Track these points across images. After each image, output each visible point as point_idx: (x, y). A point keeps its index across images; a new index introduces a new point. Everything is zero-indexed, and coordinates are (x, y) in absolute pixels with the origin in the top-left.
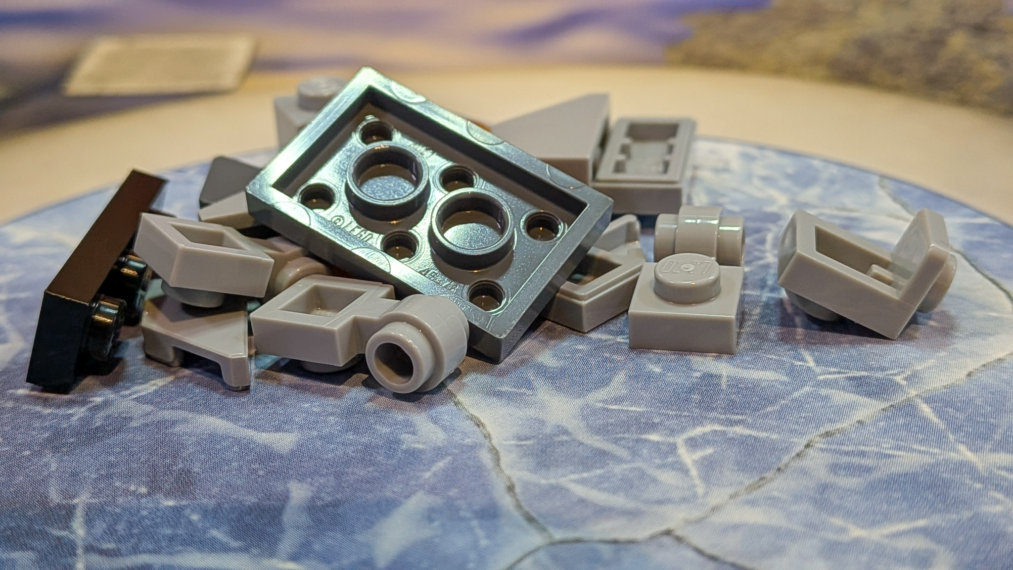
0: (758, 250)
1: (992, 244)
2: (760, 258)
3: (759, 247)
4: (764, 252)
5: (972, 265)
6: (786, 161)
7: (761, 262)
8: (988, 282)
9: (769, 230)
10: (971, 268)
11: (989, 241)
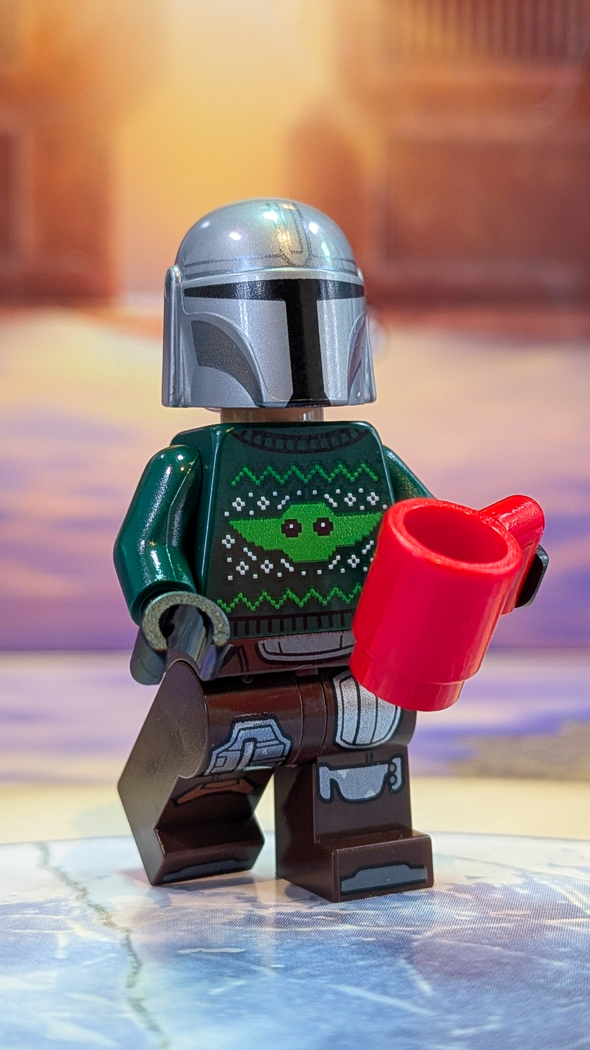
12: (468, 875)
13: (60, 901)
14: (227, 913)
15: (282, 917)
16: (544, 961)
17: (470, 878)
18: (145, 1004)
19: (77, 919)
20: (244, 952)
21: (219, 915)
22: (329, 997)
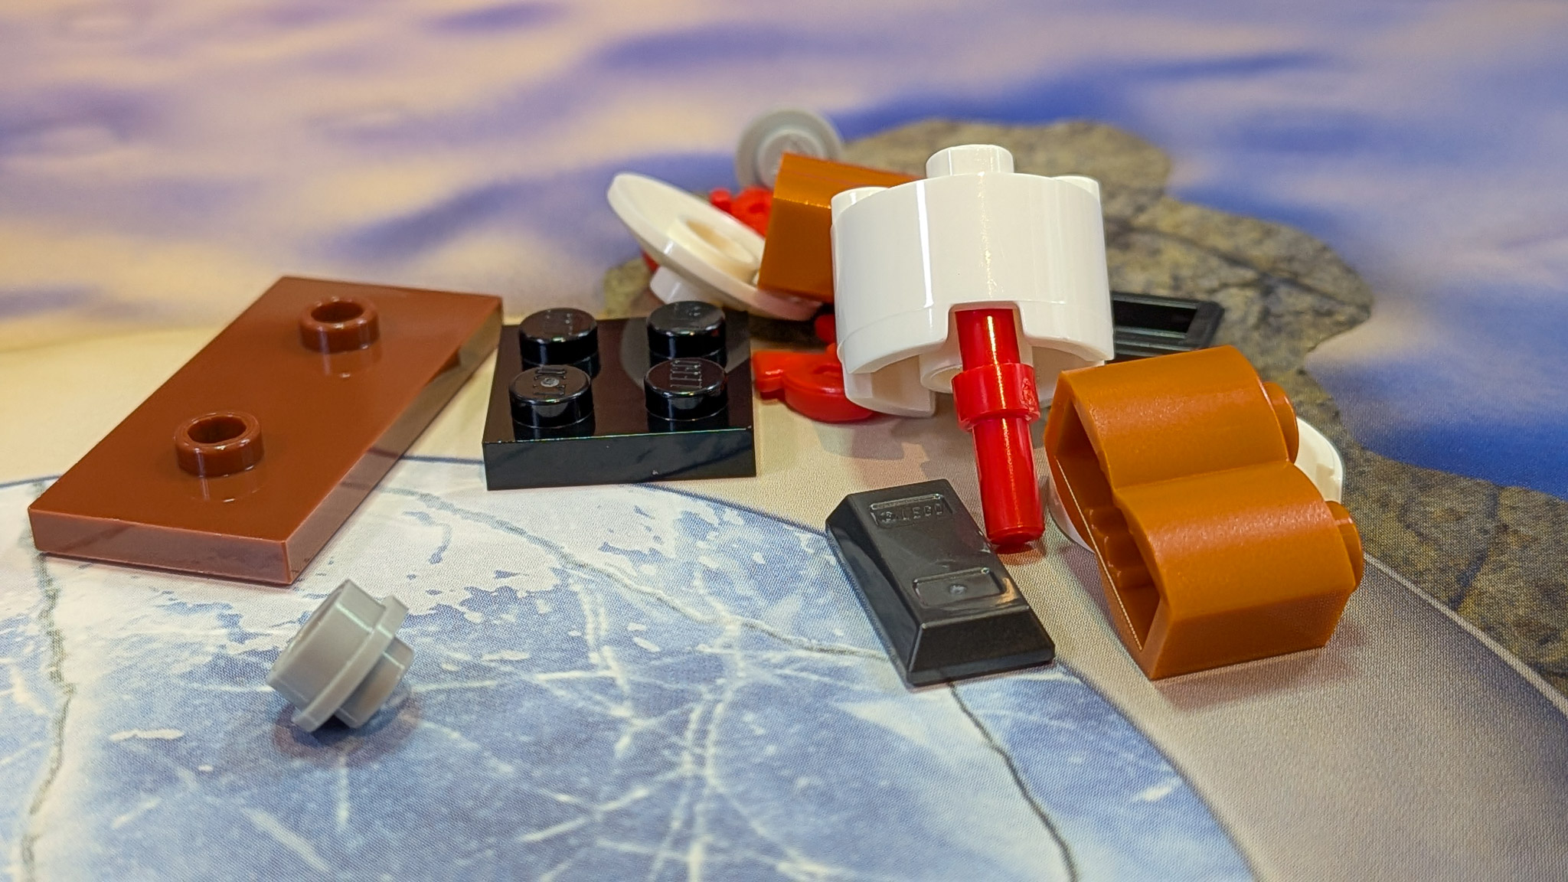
0: (670, 746)
1: (1060, 731)
2: (671, 766)
3: (674, 739)
4: (676, 749)
5: (1019, 782)
6: (755, 535)
7: (671, 775)
8: (1037, 822)
9: (698, 698)
10: (1016, 789)
11: (1055, 723)
12: (500, 568)
13: (18, 622)
14: (194, 653)
15: (253, 659)
16: (493, 762)
17: (500, 574)
18: (39, 847)
19: (24, 665)
20: (179, 739)
21: (186, 654)
22: (235, 833)
